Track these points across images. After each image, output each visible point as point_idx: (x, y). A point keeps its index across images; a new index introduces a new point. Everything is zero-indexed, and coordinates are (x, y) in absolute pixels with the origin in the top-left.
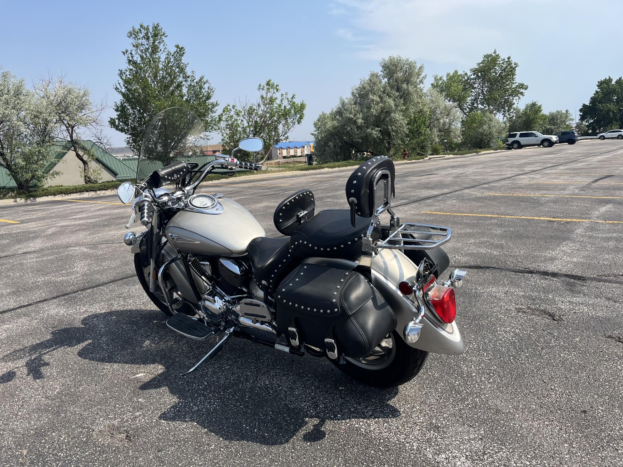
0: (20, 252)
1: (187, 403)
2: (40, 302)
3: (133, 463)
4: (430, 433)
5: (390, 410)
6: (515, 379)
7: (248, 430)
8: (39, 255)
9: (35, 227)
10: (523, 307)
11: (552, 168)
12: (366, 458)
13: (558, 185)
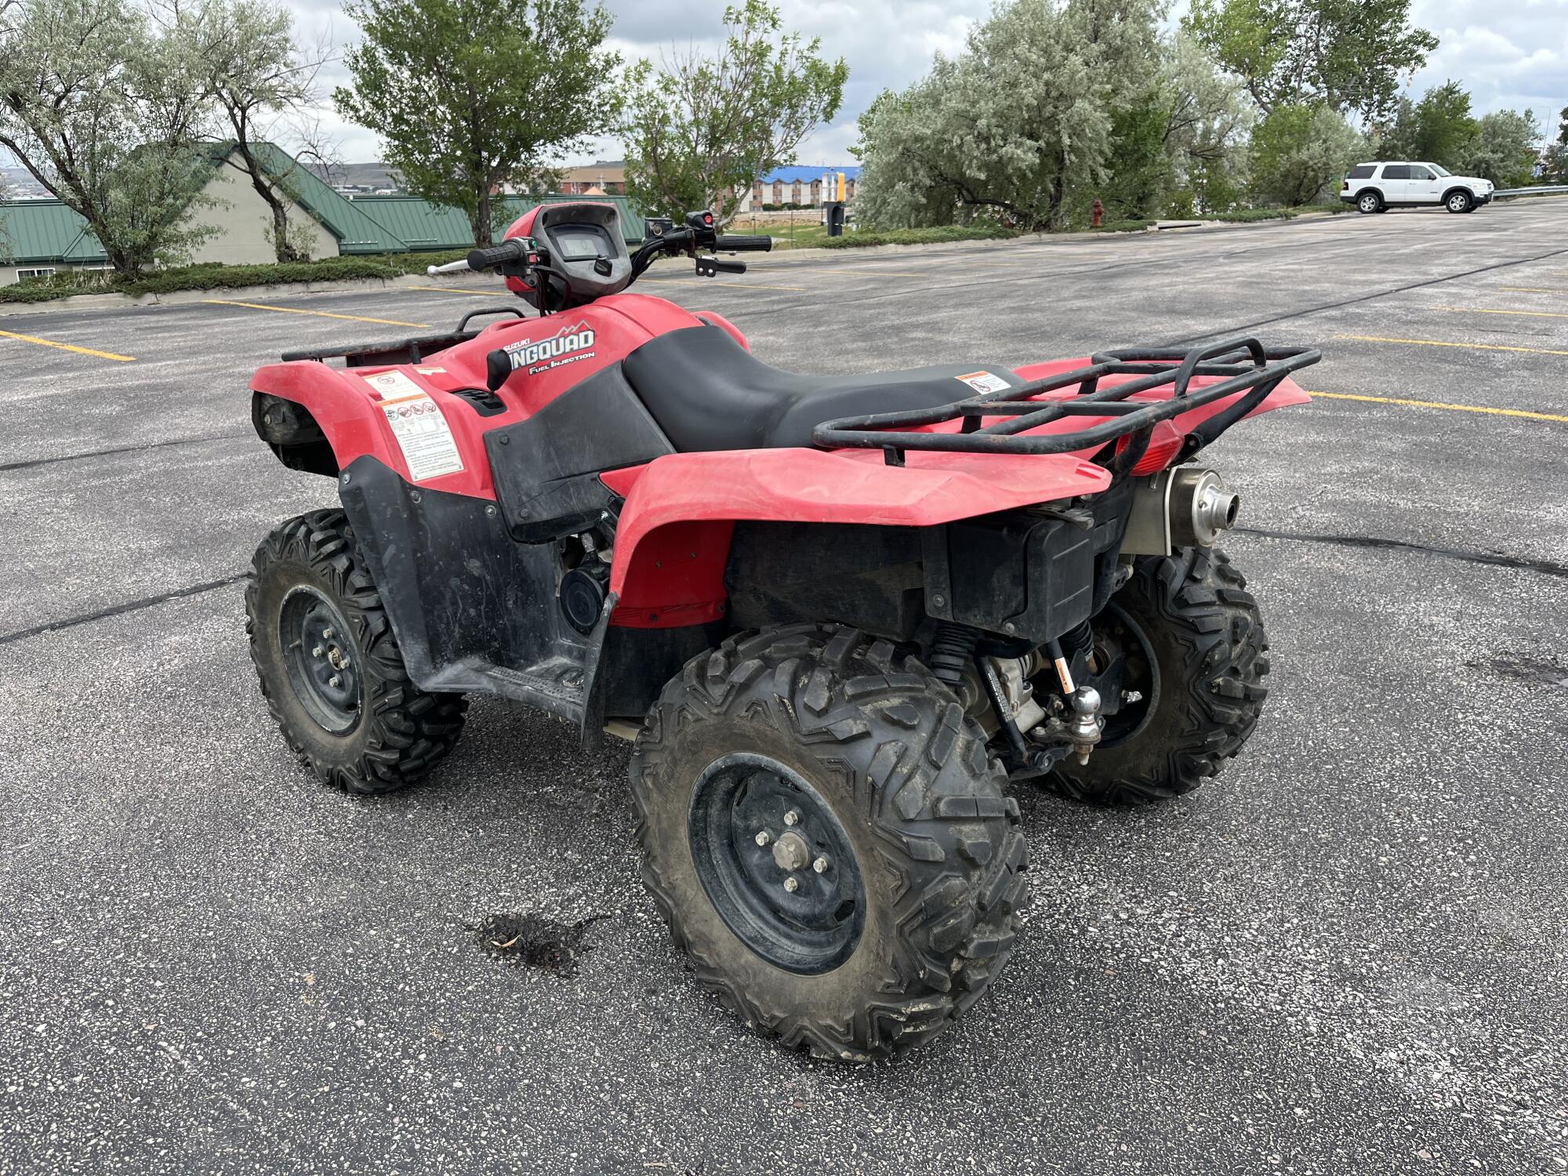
0: (158, 439)
3: (593, 1020)
4: (1344, 991)
5: (1223, 924)
8: (207, 451)
9: (179, 375)
10: (1512, 659)
11: (1502, 269)
12: (1189, 1049)
13: (1529, 319)
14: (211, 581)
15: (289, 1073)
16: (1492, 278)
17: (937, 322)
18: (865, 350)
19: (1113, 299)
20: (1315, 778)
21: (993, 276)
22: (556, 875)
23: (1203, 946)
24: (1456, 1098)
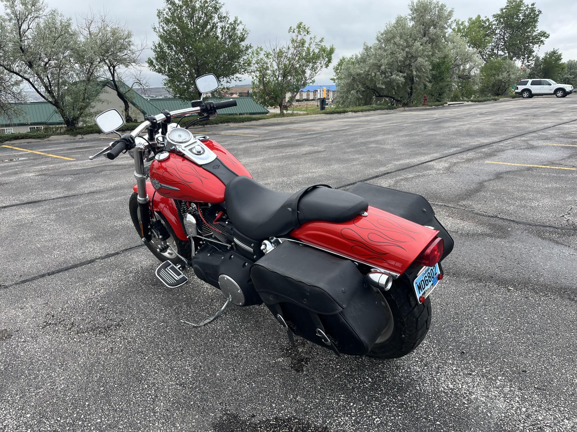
2: (126, 250)
8: (106, 195)
14: (113, 252)
17: (379, 141)
19: (444, 131)
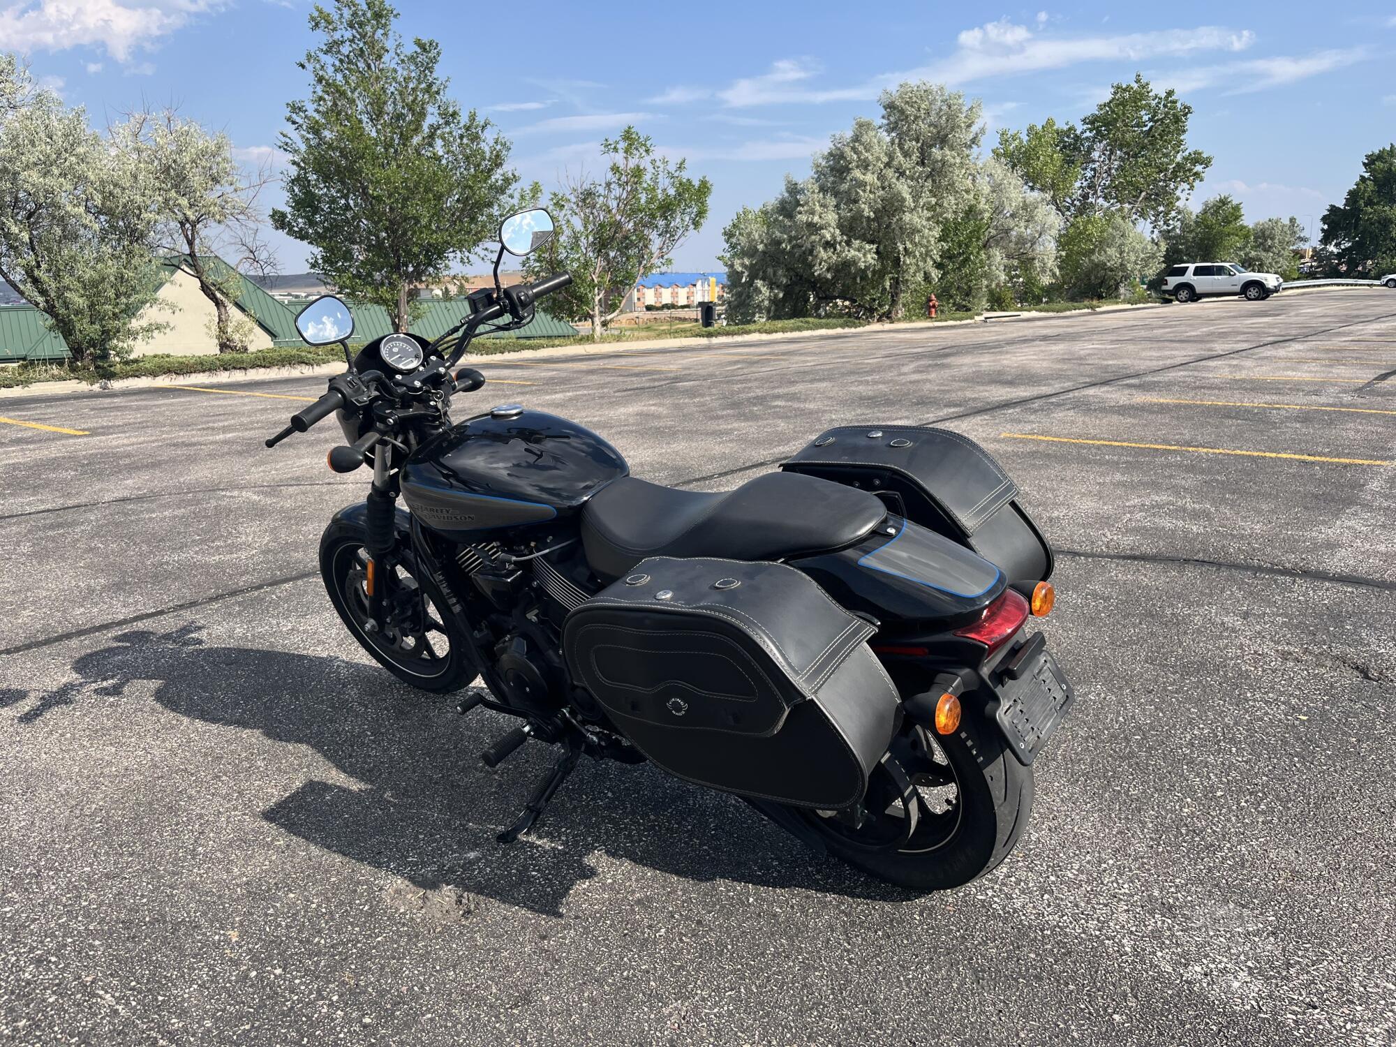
0: (107, 497)
1: (577, 835)
2: (181, 607)
3: (491, 962)
4: (1154, 917)
5: (1049, 866)
6: (1317, 807)
7: (733, 898)
8: (152, 506)
9: (128, 445)
10: (1292, 649)
11: (1274, 346)
12: (1020, 970)
13: (1299, 383)
14: (153, 610)
15: (214, 1014)
16: (1268, 352)
17: (796, 394)
18: (734, 416)
19: (946, 373)
20: (1126, 747)
21: (843, 357)
22: (459, 842)
23: (1030, 885)
24: (1255, 1004)
